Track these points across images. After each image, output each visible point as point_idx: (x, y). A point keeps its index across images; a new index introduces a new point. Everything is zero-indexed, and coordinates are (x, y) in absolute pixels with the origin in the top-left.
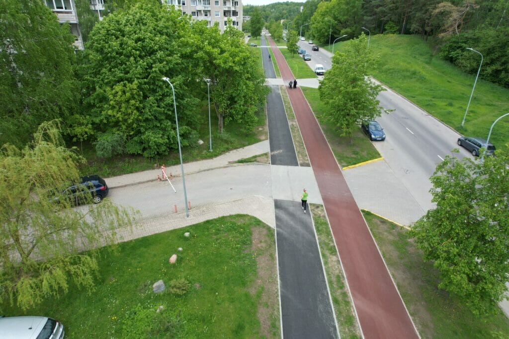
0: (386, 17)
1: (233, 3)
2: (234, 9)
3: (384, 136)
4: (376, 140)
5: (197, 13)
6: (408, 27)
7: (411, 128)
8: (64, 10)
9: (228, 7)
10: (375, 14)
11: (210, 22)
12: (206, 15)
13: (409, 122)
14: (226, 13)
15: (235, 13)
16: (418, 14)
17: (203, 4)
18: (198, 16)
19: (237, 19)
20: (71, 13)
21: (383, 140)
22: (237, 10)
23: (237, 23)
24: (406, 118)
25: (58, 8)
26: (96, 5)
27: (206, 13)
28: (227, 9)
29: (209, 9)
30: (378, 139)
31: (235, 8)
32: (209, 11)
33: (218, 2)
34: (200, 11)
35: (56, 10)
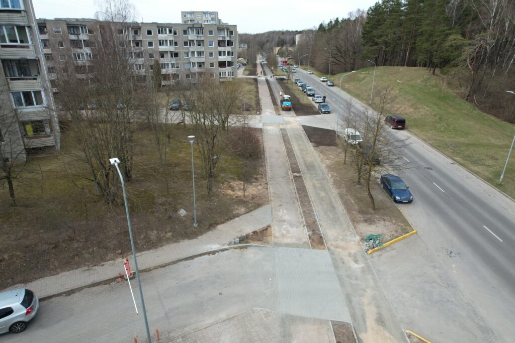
0: (389, 48)
1: (228, 32)
2: (228, 39)
3: (411, 197)
4: (400, 202)
5: (190, 43)
6: (413, 58)
7: (439, 183)
8: (19, 43)
9: (223, 37)
10: (377, 44)
11: (203, 52)
12: (199, 45)
13: (433, 173)
14: (220, 43)
15: (230, 43)
16: (425, 45)
17: (196, 33)
18: (190, 45)
19: (232, 48)
20: (28, 47)
21: (410, 202)
22: (232, 40)
23: (232, 53)
24: (428, 168)
25: (11, 41)
26: (80, 34)
27: (200, 43)
28: (221, 39)
29: (202, 39)
30: (404, 201)
31: (230, 37)
32: (203, 41)
33: (212, 31)
34: (193, 41)
35: (8, 43)
